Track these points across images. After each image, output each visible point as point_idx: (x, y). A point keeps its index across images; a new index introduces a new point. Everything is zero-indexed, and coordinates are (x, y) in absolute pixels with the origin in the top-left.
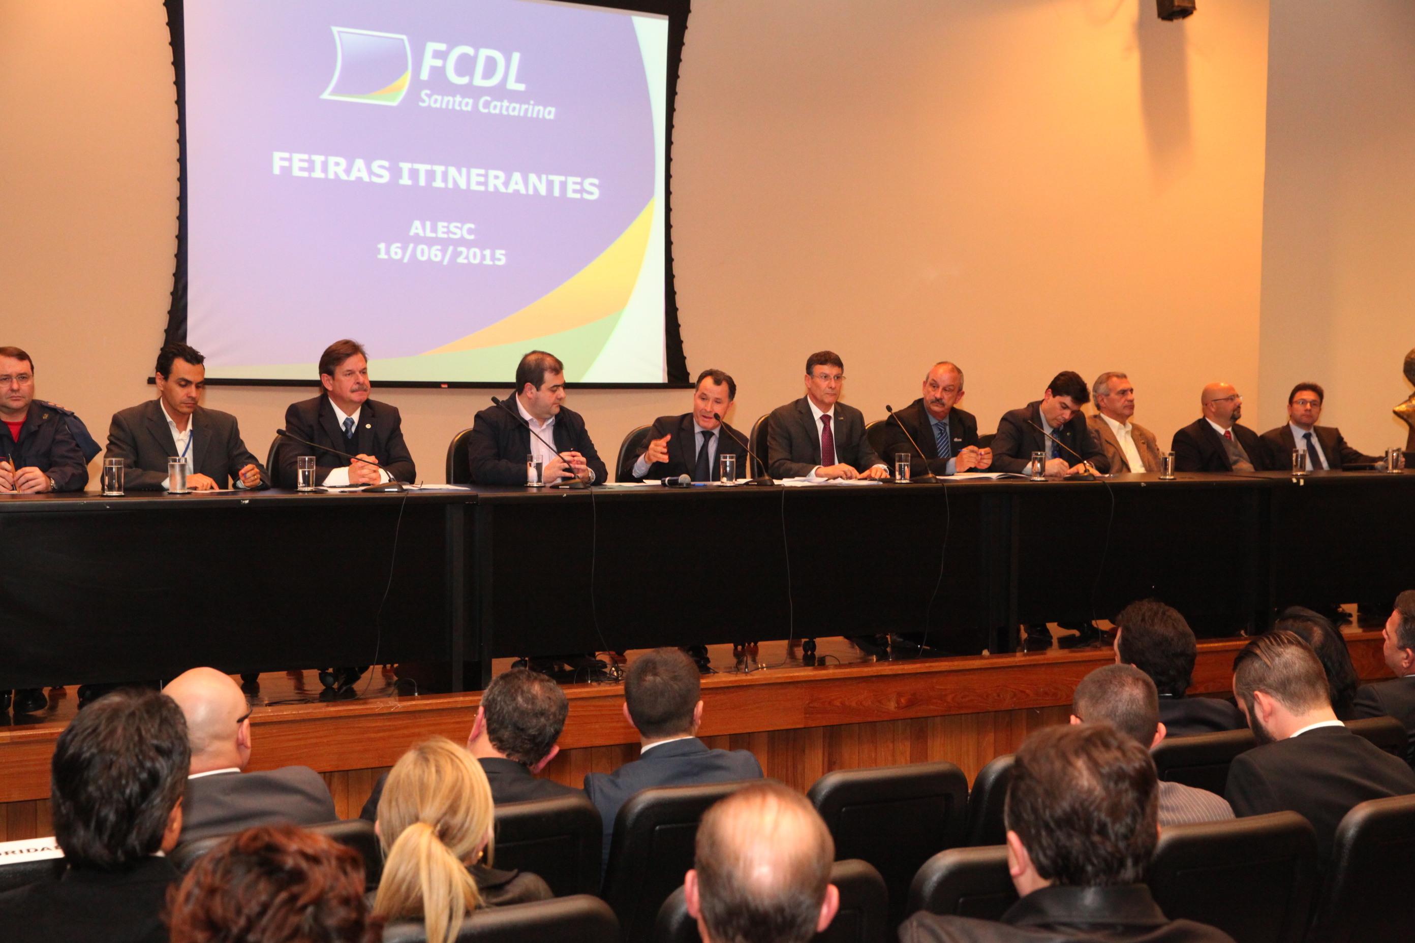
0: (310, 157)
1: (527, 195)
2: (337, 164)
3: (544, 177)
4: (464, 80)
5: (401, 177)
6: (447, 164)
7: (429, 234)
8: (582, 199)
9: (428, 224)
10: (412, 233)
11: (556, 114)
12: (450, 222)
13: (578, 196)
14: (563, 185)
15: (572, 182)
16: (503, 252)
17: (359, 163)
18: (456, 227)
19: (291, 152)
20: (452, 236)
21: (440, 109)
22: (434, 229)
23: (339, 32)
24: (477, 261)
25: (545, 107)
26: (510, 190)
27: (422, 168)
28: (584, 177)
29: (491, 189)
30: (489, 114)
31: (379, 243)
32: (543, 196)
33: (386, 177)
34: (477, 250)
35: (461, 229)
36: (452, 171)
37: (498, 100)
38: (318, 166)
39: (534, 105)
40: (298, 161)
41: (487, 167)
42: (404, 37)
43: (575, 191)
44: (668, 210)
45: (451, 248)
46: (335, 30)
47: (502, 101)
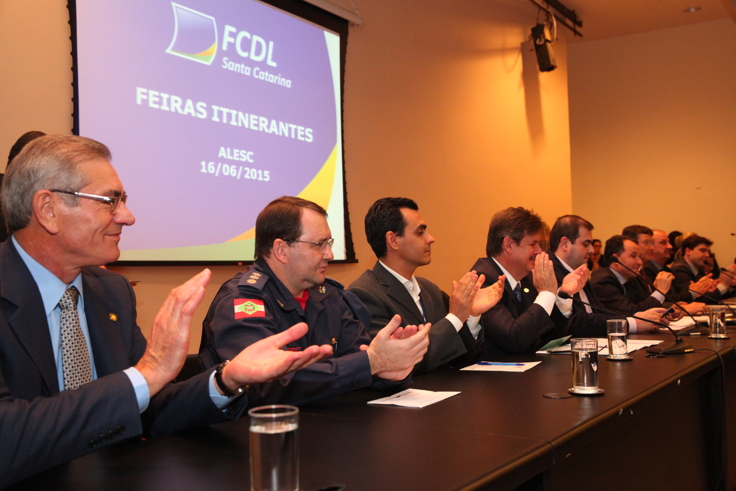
0: (160, 94)
1: (279, 136)
2: (176, 101)
3: (287, 124)
11: (292, 84)
17: (189, 102)
18: (244, 153)
19: (148, 88)
22: (232, 154)
23: (176, 7)
27: (225, 110)
29: (261, 130)
31: (202, 161)
32: (286, 137)
33: (204, 116)
36: (241, 114)
38: (165, 102)
40: (153, 95)
41: (259, 115)
42: (213, 19)
45: (241, 168)
46: (174, 4)
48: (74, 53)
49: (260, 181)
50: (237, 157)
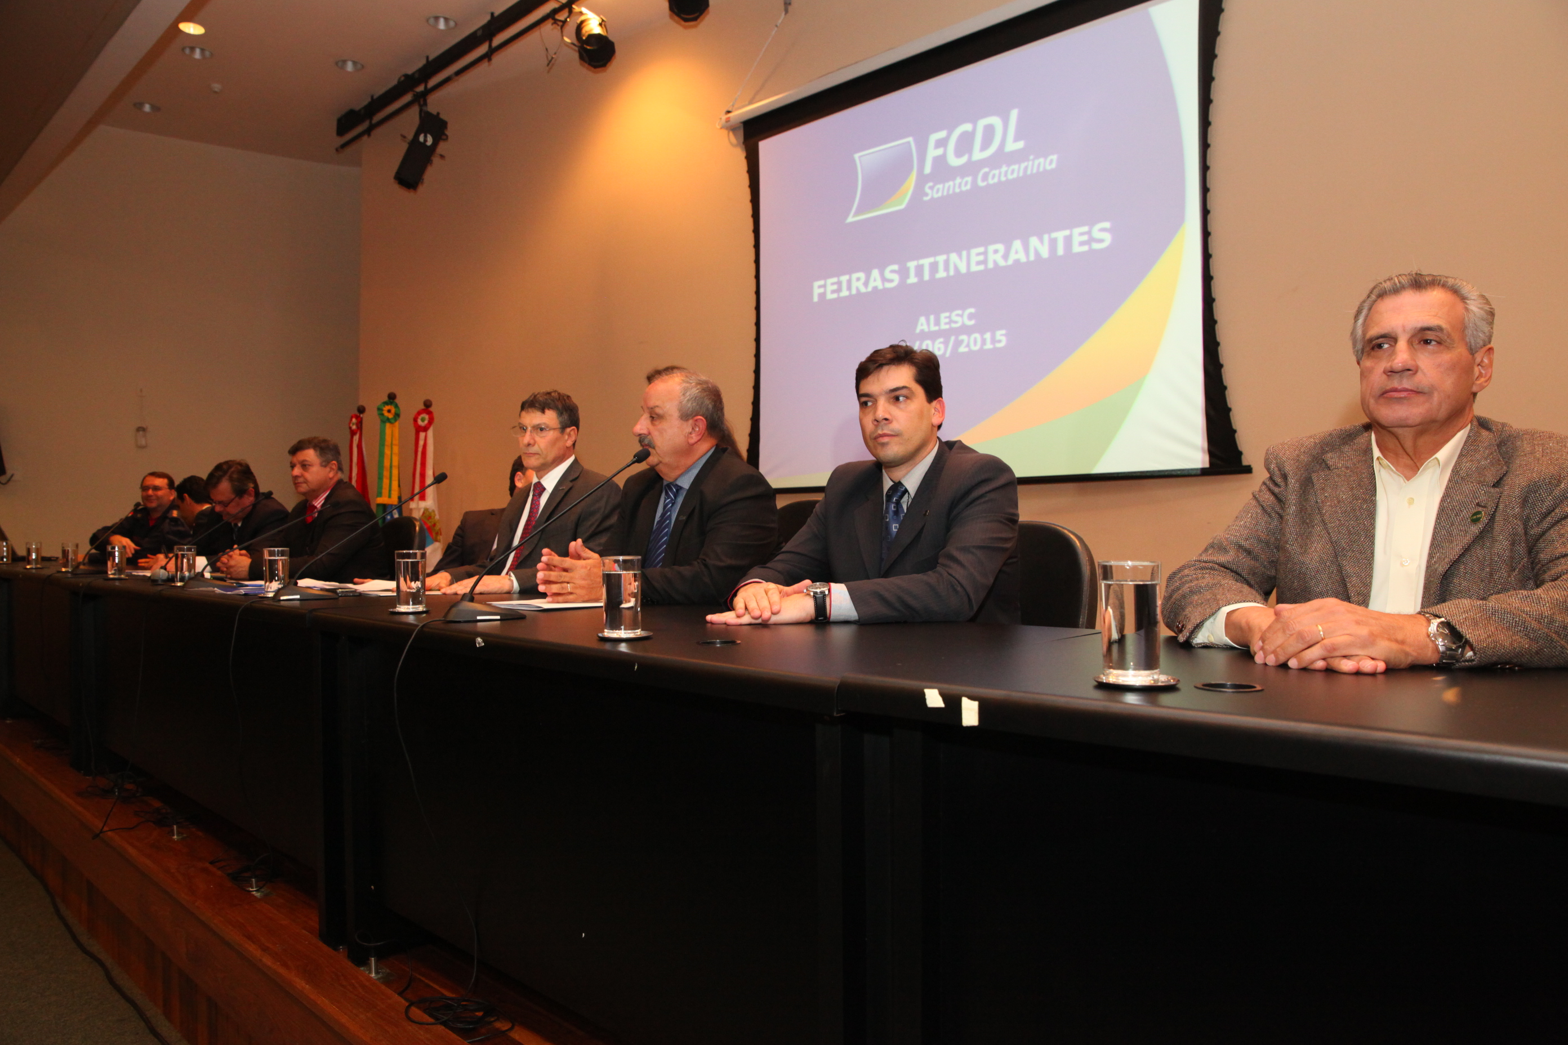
1: (1028, 263)
4: (964, 159)
5: (908, 277)
6: (947, 252)
7: (934, 328)
8: (1091, 251)
9: (932, 318)
10: (918, 331)
12: (951, 311)
13: (1085, 248)
14: (1068, 240)
15: (1078, 234)
16: (1003, 332)
18: (958, 315)
20: (954, 325)
21: (942, 197)
24: (977, 348)
25: (1045, 157)
26: (1010, 262)
27: (926, 262)
28: (1092, 225)
30: (988, 185)
34: (977, 336)
35: (961, 316)
36: (954, 257)
37: (995, 169)
39: (1033, 160)
43: (1082, 244)
44: (1206, 234)
45: (953, 338)
47: (1000, 167)
48: (757, 277)
49: (989, 350)
50: (946, 324)
